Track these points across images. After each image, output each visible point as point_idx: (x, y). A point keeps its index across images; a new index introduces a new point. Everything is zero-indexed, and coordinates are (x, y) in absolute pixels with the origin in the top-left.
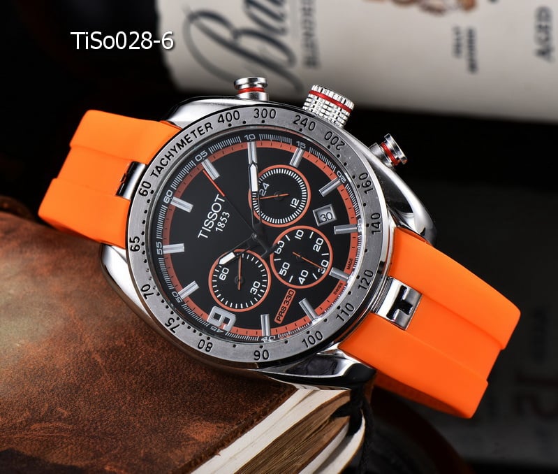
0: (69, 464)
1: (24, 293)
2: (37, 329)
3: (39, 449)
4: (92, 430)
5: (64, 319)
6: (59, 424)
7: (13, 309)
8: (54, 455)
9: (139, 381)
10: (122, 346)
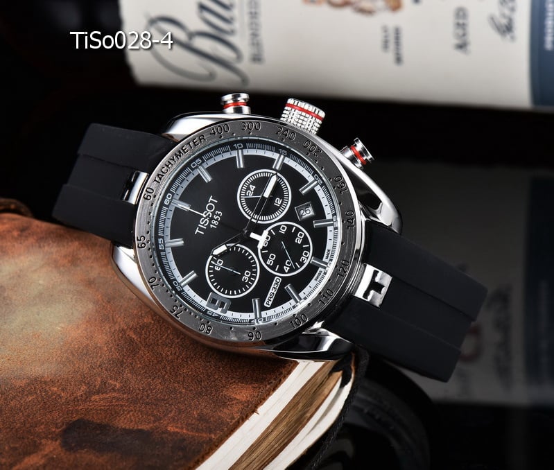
0: (135, 428)
1: (52, 282)
2: (72, 313)
3: (106, 417)
4: (145, 397)
5: (94, 303)
6: (114, 394)
7: (46, 298)
8: (121, 422)
9: (174, 352)
10: (151, 323)
